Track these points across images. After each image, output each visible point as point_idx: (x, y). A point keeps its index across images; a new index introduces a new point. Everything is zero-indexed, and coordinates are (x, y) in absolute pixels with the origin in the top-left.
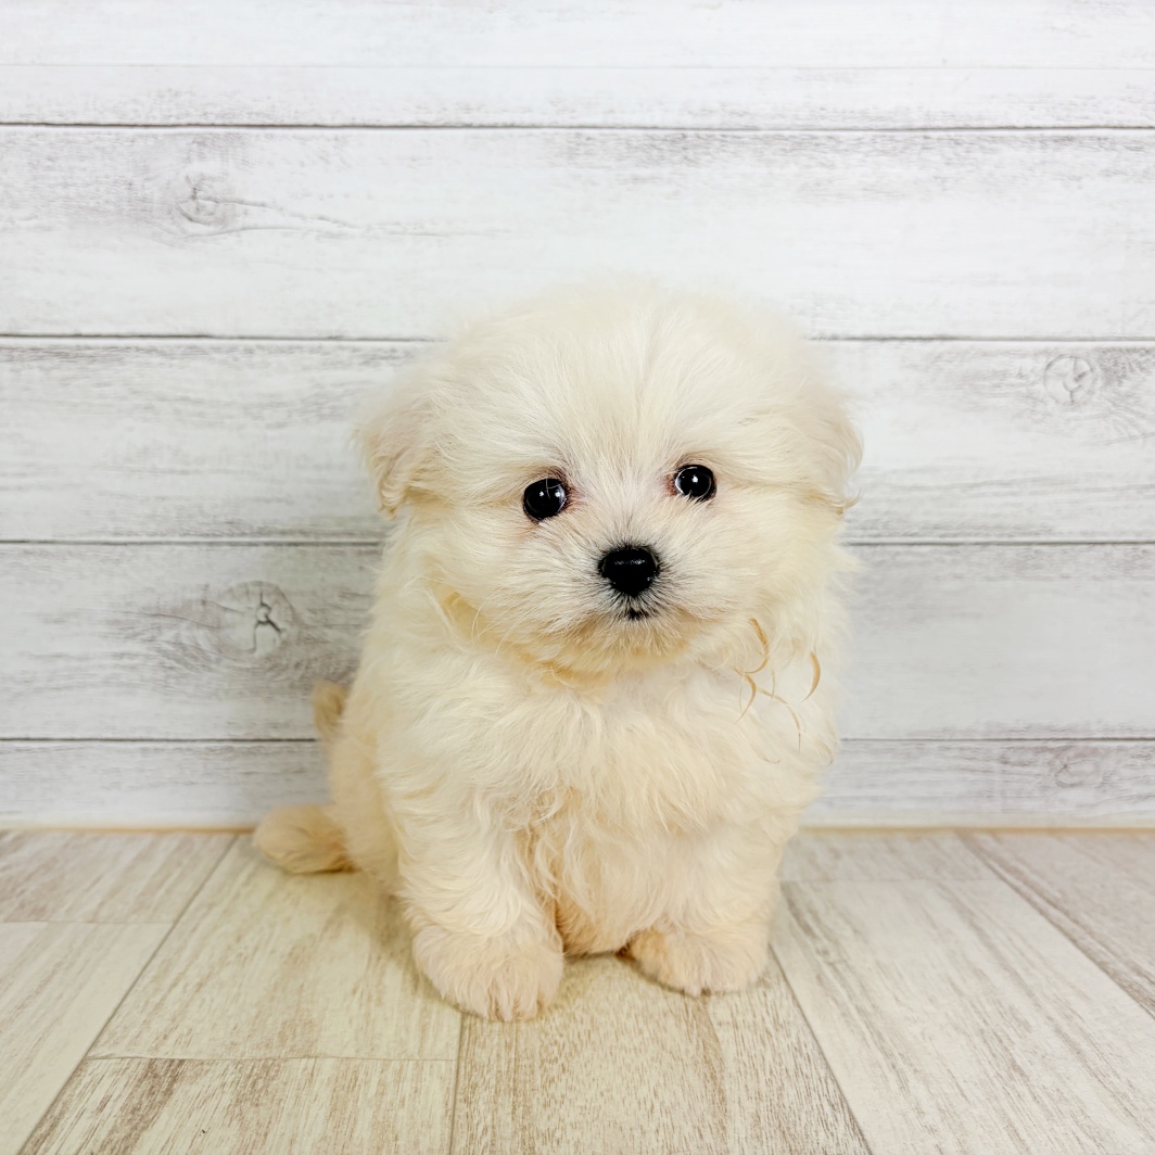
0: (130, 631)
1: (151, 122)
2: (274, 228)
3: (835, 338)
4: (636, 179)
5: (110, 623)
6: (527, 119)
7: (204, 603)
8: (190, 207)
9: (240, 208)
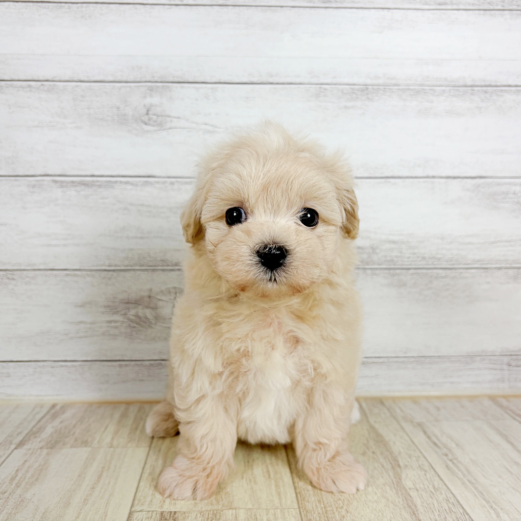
0: (115, 310)
1: (129, 80)
2: (184, 128)
3: (433, 177)
4: (346, 107)
5: (105, 307)
6: (298, 80)
7: (150, 297)
8: (145, 118)
9: (168, 119)
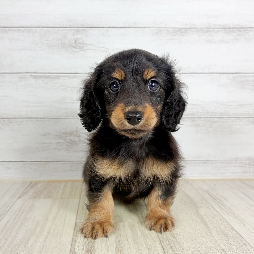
0: (60, 137)
1: (66, 27)
2: (93, 50)
3: (213, 73)
4: (171, 39)
5: (56, 136)
7: (76, 131)
8: (74, 45)
9: (85, 45)
